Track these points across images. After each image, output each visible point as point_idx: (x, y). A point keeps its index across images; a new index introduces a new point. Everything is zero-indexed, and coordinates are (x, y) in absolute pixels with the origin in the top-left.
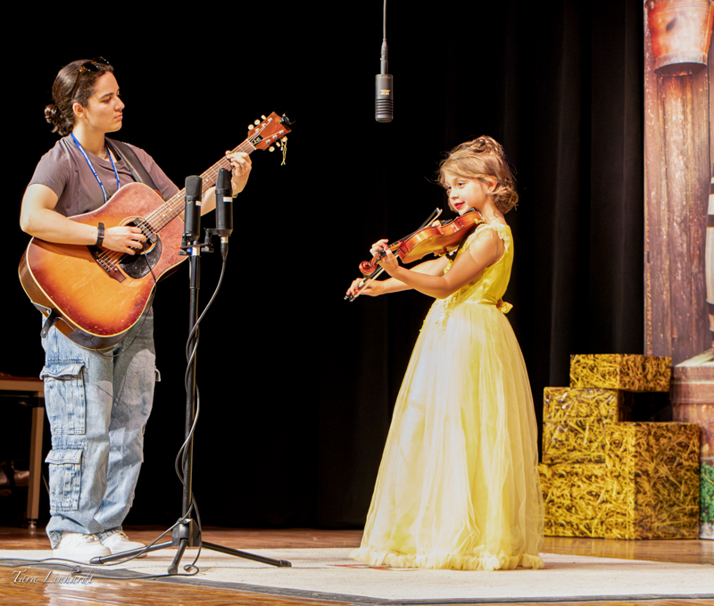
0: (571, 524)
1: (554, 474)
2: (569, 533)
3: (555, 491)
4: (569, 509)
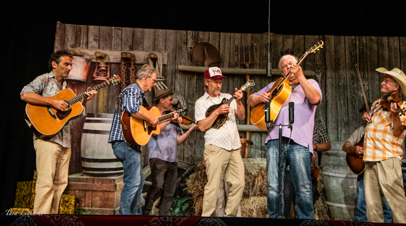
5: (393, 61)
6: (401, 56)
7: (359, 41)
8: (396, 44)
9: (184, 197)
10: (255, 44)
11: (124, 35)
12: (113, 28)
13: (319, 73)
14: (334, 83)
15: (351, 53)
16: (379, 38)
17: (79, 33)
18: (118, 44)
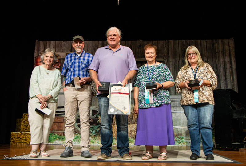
0: (25, 143)
1: (21, 134)
2: (25, 144)
3: (22, 137)
4: (25, 140)
5: (203, 52)
6: (207, 49)
7: (186, 42)
8: (204, 43)
9: (97, 125)
10: (132, 46)
11: (67, 44)
12: (62, 41)
13: (165, 60)
14: (173, 64)
15: (182, 49)
16: (196, 40)
17: (46, 45)
18: (65, 49)
